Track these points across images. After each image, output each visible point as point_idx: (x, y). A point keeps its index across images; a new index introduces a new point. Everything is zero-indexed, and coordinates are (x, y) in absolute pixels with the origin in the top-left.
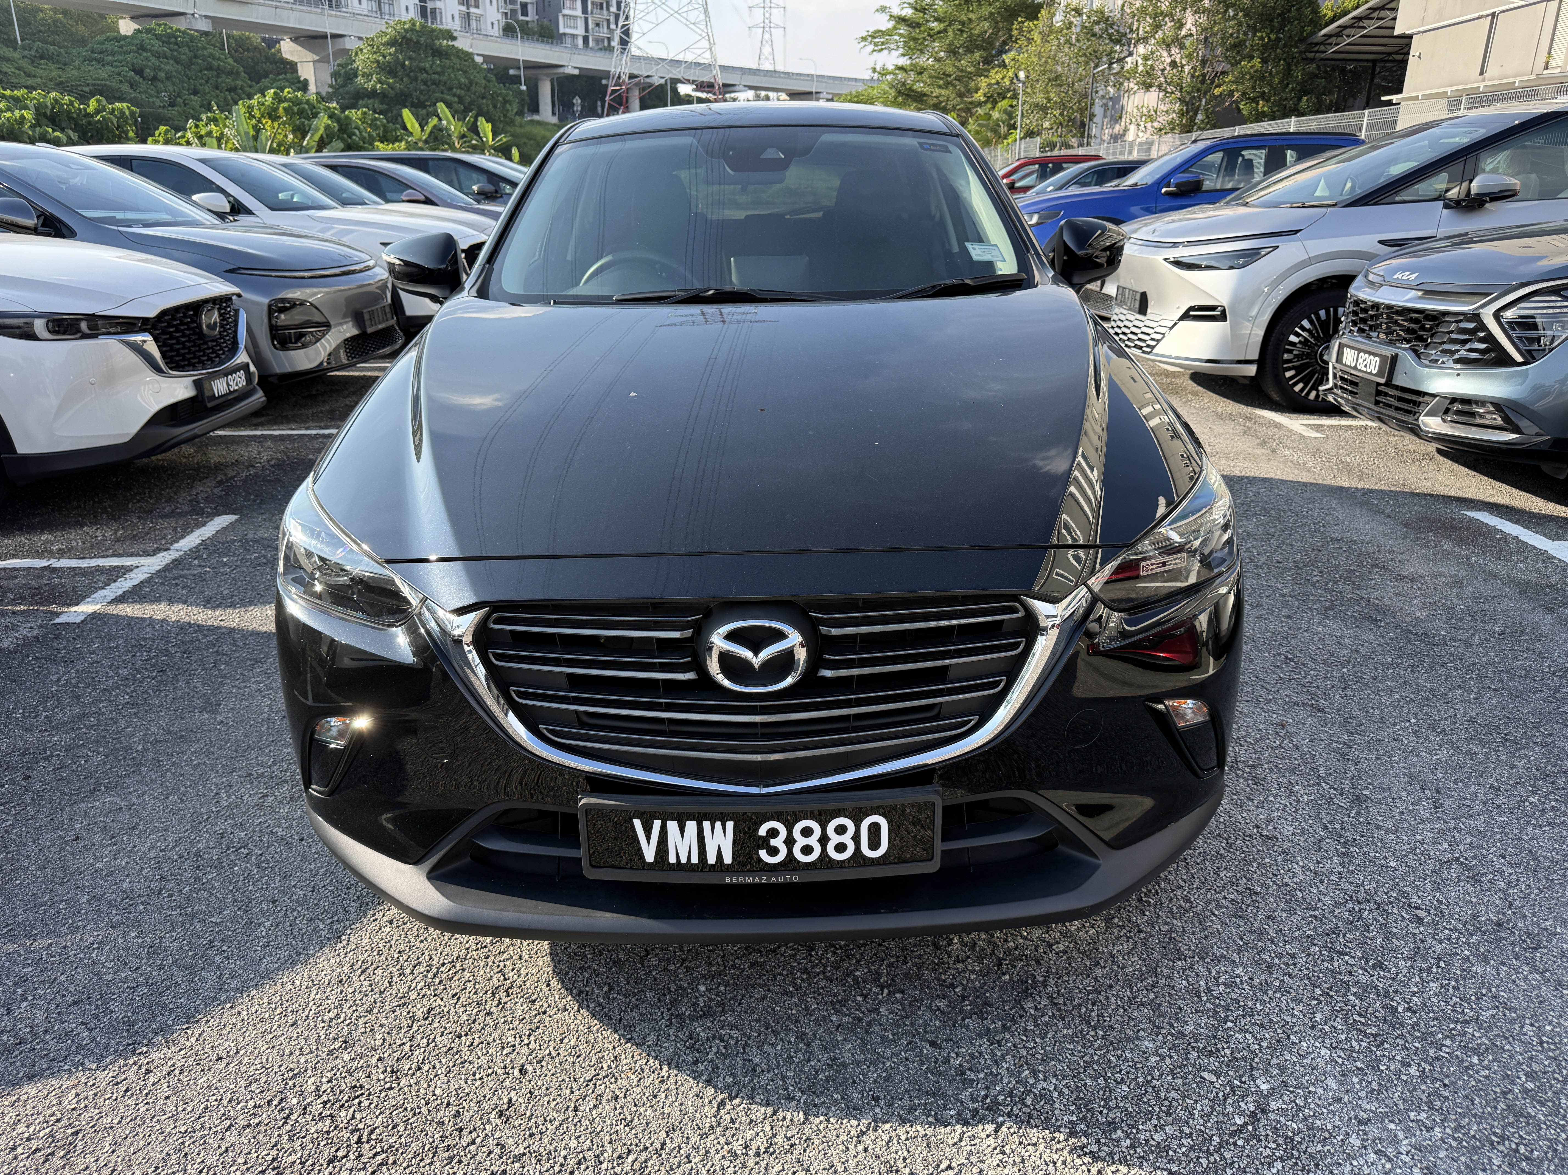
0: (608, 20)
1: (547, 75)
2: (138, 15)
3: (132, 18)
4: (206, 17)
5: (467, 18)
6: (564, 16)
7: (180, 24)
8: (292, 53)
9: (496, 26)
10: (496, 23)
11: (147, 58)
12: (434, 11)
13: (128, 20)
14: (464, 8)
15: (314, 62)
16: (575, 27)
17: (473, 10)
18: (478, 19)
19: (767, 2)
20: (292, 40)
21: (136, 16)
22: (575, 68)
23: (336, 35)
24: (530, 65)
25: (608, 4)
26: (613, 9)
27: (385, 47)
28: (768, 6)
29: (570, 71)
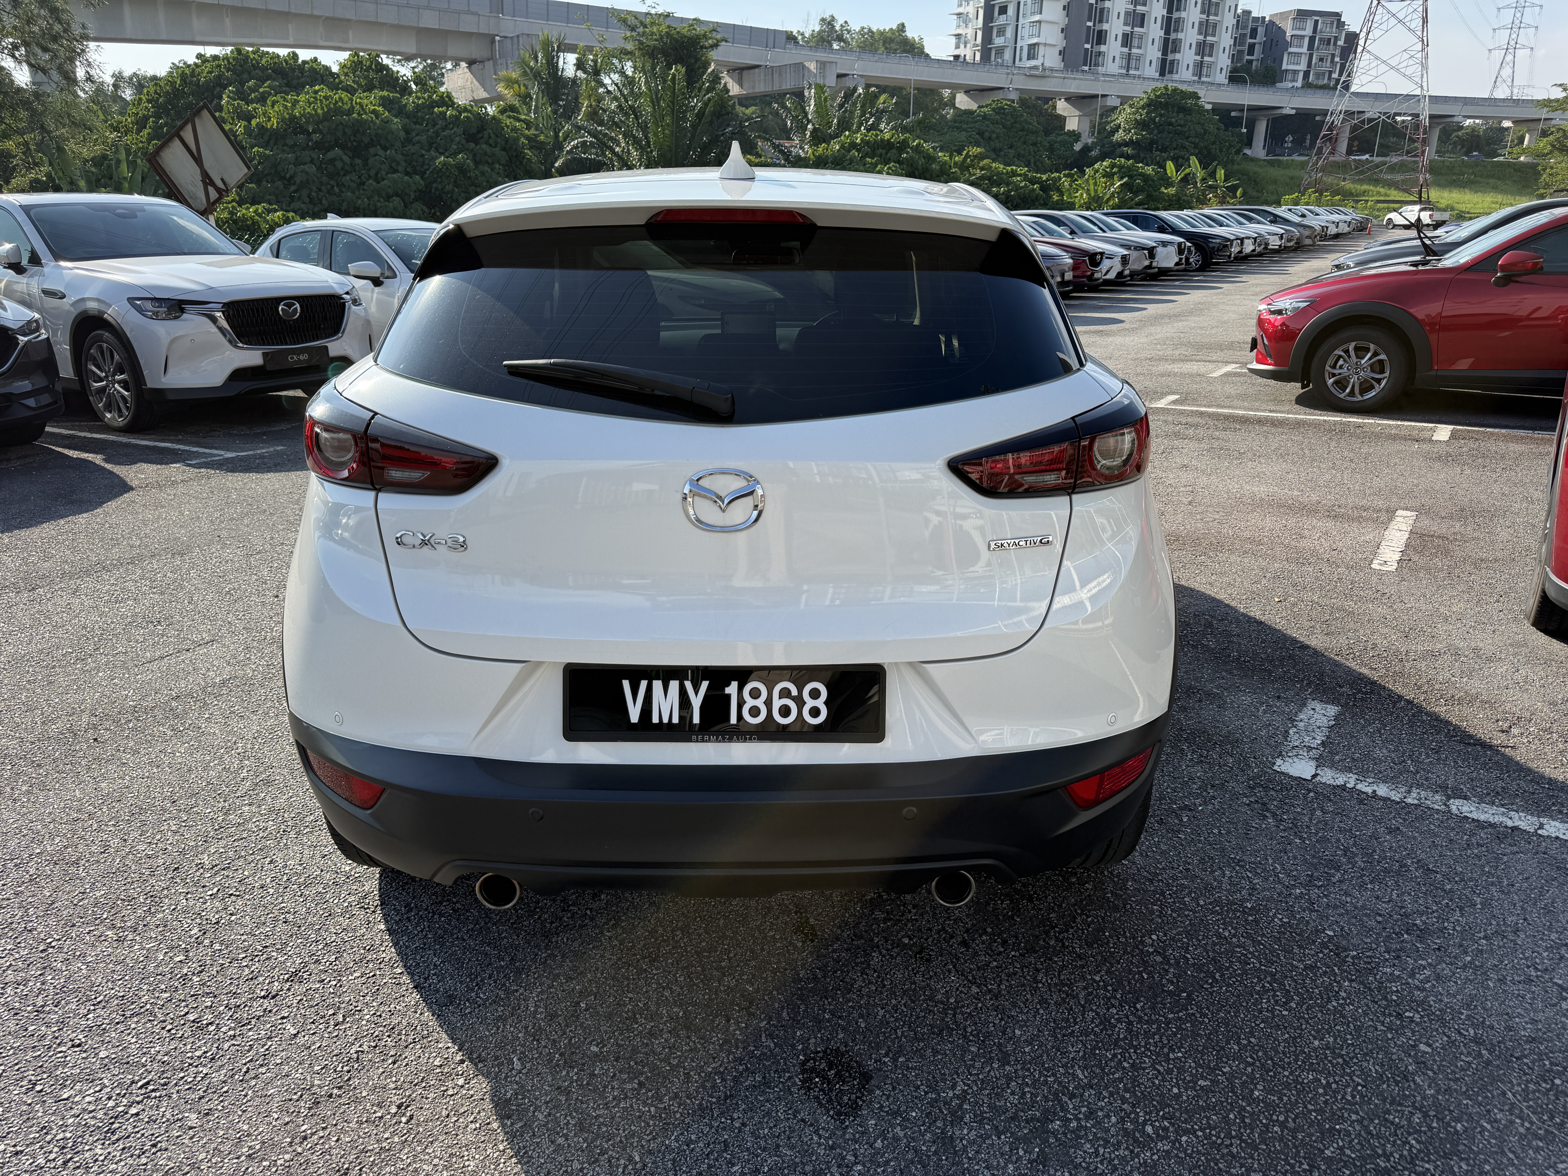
0: (1333, 56)
1: (1264, 116)
3: (965, 92)
5: (1199, 66)
6: (1289, 56)
7: (1002, 97)
8: (1064, 109)
12: (1172, 62)
13: (962, 96)
14: (1199, 58)
15: (1079, 116)
16: (1298, 64)
19: (1517, 22)
20: (1066, 100)
21: (969, 91)
22: (1293, 108)
23: (1103, 96)
24: (1253, 109)
25: (1336, 39)
26: (1341, 43)
27: (1143, 108)
28: (1516, 26)
29: (1288, 111)
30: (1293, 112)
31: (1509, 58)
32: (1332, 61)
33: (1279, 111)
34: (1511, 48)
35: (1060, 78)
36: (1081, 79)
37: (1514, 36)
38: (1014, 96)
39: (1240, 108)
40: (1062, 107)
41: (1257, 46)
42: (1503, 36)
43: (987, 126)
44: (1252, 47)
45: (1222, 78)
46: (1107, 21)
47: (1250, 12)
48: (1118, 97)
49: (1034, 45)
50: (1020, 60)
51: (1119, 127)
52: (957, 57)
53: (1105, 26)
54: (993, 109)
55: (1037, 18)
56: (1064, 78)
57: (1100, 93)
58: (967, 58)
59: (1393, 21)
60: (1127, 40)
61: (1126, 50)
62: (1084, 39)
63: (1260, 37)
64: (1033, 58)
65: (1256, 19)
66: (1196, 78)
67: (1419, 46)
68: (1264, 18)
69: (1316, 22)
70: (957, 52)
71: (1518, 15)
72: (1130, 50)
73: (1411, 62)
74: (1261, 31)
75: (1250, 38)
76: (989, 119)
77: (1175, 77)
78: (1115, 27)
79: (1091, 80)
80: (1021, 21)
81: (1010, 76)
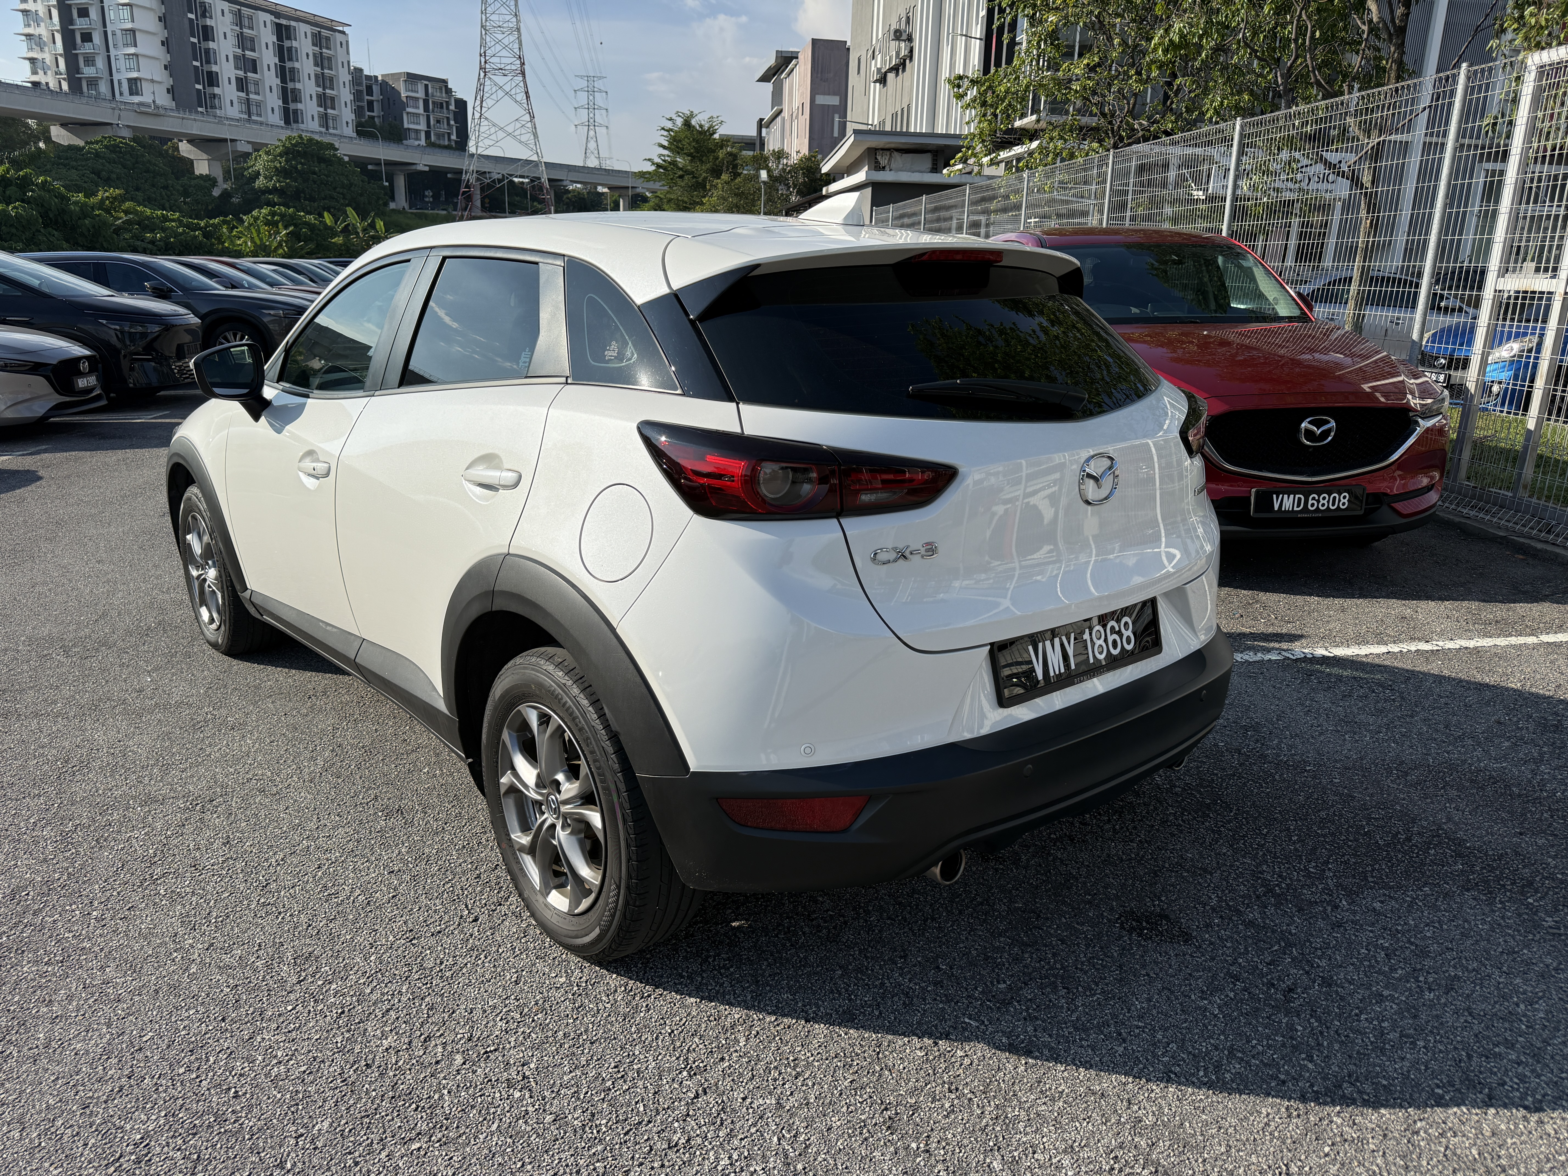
0: (448, 119)
1: (399, 173)
4: (128, 126)
5: (325, 117)
6: (408, 113)
8: (190, 152)
12: (296, 112)
13: (58, 127)
14: (322, 110)
15: (208, 160)
16: (418, 124)
17: (329, 111)
18: (335, 119)
19: (591, 103)
20: (189, 141)
21: (66, 124)
22: (426, 165)
23: (232, 141)
24: (388, 163)
25: (448, 103)
26: (452, 107)
27: (281, 155)
28: (592, 107)
29: (421, 168)
30: (427, 169)
31: (592, 133)
32: (448, 124)
33: (414, 167)
34: (591, 124)
35: (178, 118)
36: (202, 121)
37: (591, 115)
38: (127, 134)
39: (377, 162)
40: (185, 148)
41: (375, 104)
42: (584, 115)
43: (103, 164)
44: (370, 104)
45: (350, 131)
46: (216, 63)
47: (361, 70)
48: (249, 142)
49: (136, 79)
50: (121, 94)
51: (258, 174)
52: (36, 84)
53: (214, 68)
54: (106, 147)
55: (132, 50)
56: (183, 118)
57: (228, 137)
58: (51, 85)
59: (501, 93)
60: (242, 84)
61: (243, 95)
62: (193, 80)
63: (376, 96)
64: (137, 94)
65: (368, 78)
66: (323, 130)
67: (527, 118)
68: (376, 77)
69: (426, 86)
70: (35, 78)
71: (591, 98)
72: (247, 94)
73: (523, 131)
74: (376, 89)
75: (367, 95)
76: (104, 158)
77: (302, 126)
78: (227, 71)
79: (214, 123)
80: (113, 52)
81: (117, 112)
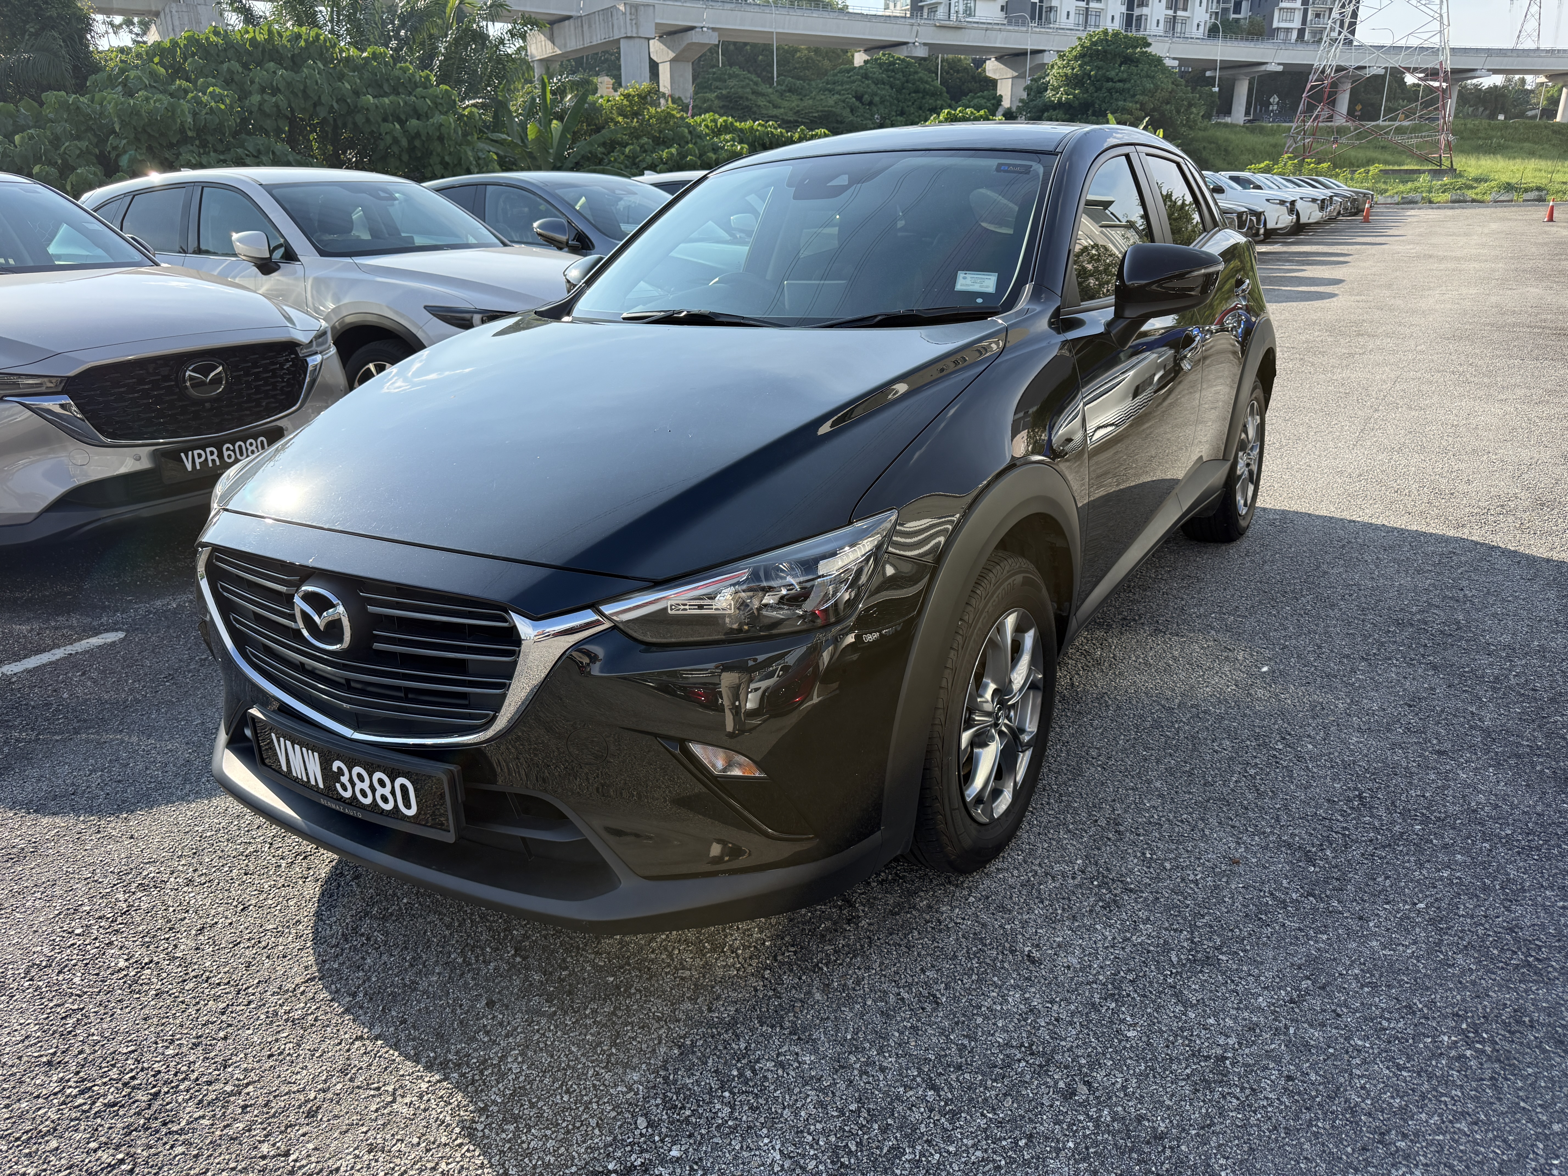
1: (1246, 74)
2: (871, 47)
3: (865, 51)
4: (925, 44)
5: (1172, 22)
6: (1280, 9)
7: (901, 54)
8: (995, 71)
9: (1201, 28)
10: (1202, 24)
11: (868, 86)
12: (1139, 18)
13: (862, 53)
14: (1171, 12)
15: (1013, 78)
16: (1292, 21)
17: (1179, 13)
18: (1184, 22)
20: (997, 58)
21: (869, 49)
22: (1279, 64)
23: (1041, 51)
24: (1229, 65)
29: (1273, 68)
30: (1280, 68)
31: (1534, 9)
33: (1263, 68)
35: (982, 29)
40: (993, 68)
44: (1238, 4)
45: (1199, 34)
48: (1056, 51)
61: (1082, 4)
79: (1022, 32)
81: (915, 28)
